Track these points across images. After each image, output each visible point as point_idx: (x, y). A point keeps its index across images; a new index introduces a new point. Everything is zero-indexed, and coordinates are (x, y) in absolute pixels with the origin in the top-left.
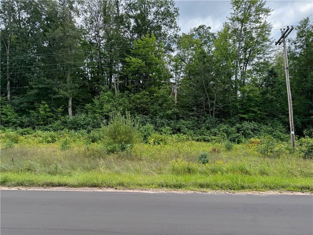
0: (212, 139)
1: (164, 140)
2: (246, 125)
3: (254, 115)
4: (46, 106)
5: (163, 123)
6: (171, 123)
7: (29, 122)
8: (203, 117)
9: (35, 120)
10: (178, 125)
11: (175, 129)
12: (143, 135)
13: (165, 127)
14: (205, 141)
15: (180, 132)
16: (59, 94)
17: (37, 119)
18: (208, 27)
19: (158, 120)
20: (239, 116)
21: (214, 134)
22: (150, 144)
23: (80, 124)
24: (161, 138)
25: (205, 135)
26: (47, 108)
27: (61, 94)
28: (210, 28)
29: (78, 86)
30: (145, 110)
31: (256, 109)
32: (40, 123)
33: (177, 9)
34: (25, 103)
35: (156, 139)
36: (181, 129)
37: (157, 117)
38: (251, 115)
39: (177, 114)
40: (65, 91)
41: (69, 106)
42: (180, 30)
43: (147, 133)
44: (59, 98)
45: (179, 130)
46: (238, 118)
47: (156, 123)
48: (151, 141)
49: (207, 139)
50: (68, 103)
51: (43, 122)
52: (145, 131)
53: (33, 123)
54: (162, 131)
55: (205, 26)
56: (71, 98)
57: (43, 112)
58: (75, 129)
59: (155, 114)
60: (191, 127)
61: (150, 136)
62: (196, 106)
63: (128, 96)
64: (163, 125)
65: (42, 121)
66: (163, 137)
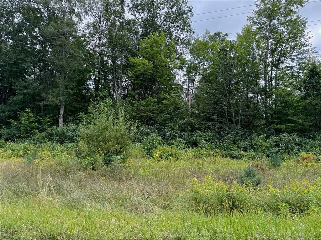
0: (242, 155)
1: (175, 154)
2: (286, 137)
3: (292, 125)
4: (31, 114)
5: (174, 136)
6: (184, 135)
7: (9, 134)
8: (227, 129)
9: (16, 132)
10: (194, 138)
11: (190, 143)
12: (146, 148)
13: (176, 140)
14: (232, 157)
15: (196, 146)
16: (47, 101)
17: (19, 130)
18: (225, 34)
19: (168, 132)
20: (274, 127)
21: (244, 149)
22: (154, 158)
23: (69, 135)
24: (171, 152)
25: (231, 150)
26: (31, 117)
27: (49, 101)
28: (227, 35)
29: (72, 92)
30: (151, 119)
31: (295, 118)
32: (21, 135)
33: (191, 7)
34: (7, 111)
35: (164, 152)
36: (198, 143)
37: (166, 129)
38: (289, 126)
39: (191, 124)
40: (54, 97)
41: (59, 116)
42: (194, 33)
43: (151, 145)
44: (47, 105)
45: (195, 144)
46: (273, 129)
47: (165, 135)
48: (157, 155)
49: (234, 155)
50: (59, 113)
51: (26, 134)
52: (150, 143)
53: (13, 136)
54: (173, 144)
55: (222, 33)
56: (63, 107)
57: (26, 122)
58: (62, 142)
59: (163, 124)
60: (210, 140)
61: (156, 149)
62: (216, 114)
63: (132, 103)
64: (174, 137)
65: (24, 133)
66: (174, 150)
